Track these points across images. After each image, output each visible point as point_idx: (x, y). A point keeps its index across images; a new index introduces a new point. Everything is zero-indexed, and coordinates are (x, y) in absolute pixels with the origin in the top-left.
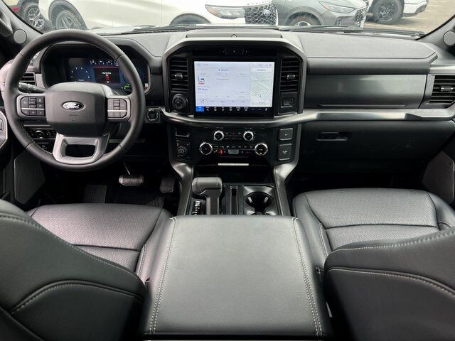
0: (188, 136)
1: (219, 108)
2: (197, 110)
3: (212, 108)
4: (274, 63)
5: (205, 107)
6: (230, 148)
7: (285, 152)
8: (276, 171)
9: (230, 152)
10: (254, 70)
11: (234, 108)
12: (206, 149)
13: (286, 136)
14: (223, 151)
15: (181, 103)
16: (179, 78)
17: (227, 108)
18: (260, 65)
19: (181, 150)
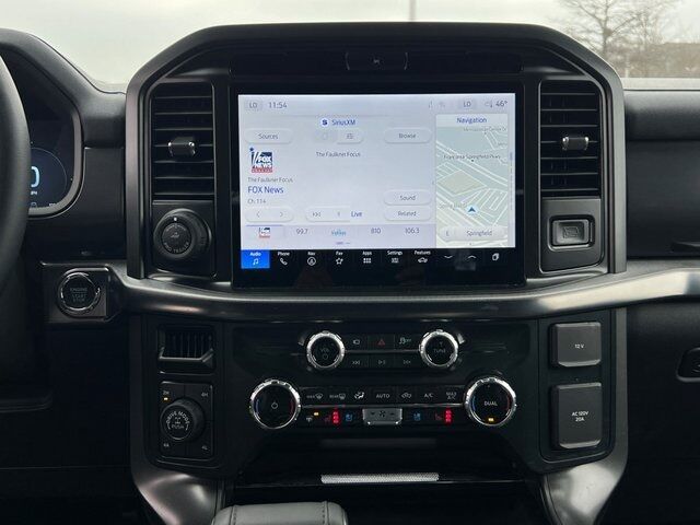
0: (205, 359)
1: (325, 256)
2: (244, 265)
3: (298, 256)
4: (512, 96)
5: (273, 254)
6: (370, 401)
7: (580, 416)
8: (554, 494)
9: (369, 417)
10: (447, 120)
11: (380, 255)
12: (275, 405)
13: (581, 352)
14: (342, 412)
15: (187, 237)
16: (182, 153)
17: (353, 256)
18: (468, 104)
19: (178, 416)
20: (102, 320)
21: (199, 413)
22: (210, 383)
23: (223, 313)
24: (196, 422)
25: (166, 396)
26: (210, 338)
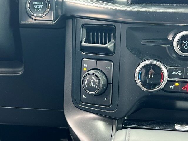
0: (109, 46)
19: (92, 79)
20: (50, 22)
21: (104, 78)
22: (111, 61)
23: (121, 18)
24: (102, 83)
25: (85, 67)
26: (112, 34)
